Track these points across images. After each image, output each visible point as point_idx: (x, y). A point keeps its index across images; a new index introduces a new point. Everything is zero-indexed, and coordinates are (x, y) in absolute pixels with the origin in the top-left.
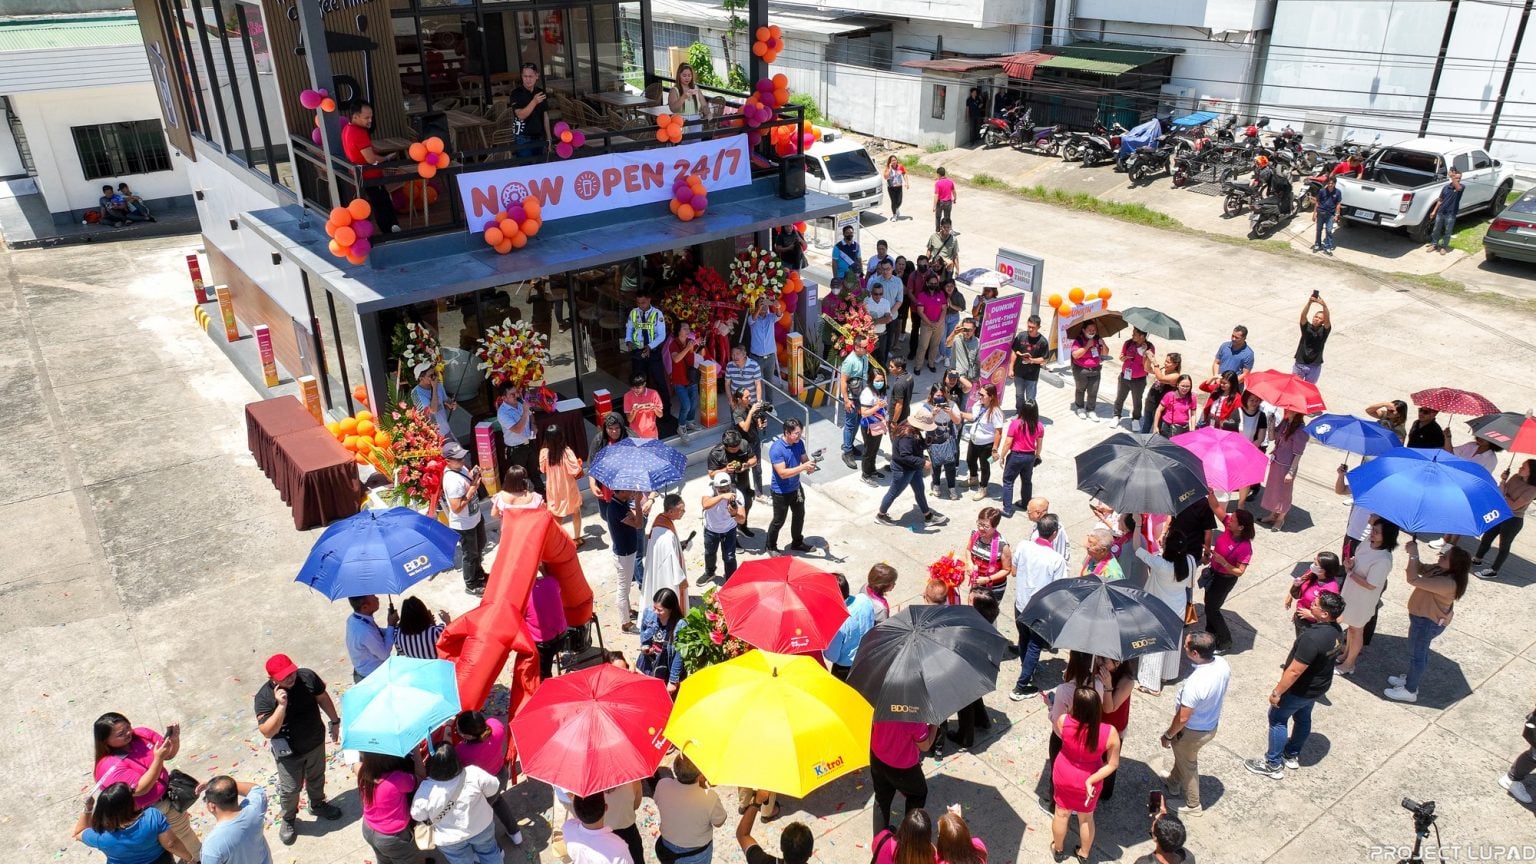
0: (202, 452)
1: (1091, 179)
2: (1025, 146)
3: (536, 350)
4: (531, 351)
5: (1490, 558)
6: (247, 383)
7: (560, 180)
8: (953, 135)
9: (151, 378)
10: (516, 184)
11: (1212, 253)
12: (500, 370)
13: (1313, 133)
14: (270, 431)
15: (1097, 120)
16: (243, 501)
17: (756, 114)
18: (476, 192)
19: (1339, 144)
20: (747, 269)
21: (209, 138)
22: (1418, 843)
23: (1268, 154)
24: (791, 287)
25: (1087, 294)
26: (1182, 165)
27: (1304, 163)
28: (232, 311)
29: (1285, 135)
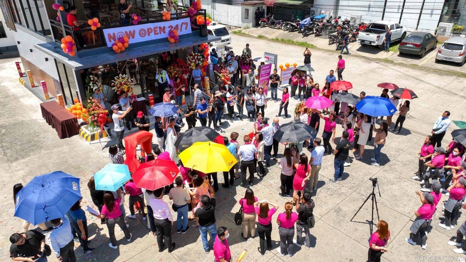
0: (26, 119)
1: (291, 35)
2: (272, 26)
3: (130, 83)
4: (128, 83)
5: (398, 129)
6: (39, 99)
7: (134, 31)
8: (251, 24)
9: (7, 99)
10: (121, 32)
11: (326, 54)
12: (119, 89)
13: (353, 20)
14: (49, 110)
15: (293, 18)
16: (42, 132)
17: (192, 12)
18: (109, 35)
19: (360, 23)
20: (192, 59)
21: (21, 24)
22: (374, 189)
23: (341, 27)
24: (205, 64)
25: (290, 65)
26: (317, 30)
27: (351, 29)
28: (32, 78)
29: (345, 21)
